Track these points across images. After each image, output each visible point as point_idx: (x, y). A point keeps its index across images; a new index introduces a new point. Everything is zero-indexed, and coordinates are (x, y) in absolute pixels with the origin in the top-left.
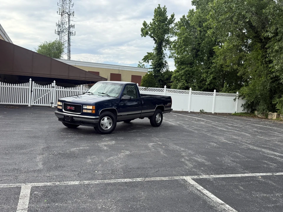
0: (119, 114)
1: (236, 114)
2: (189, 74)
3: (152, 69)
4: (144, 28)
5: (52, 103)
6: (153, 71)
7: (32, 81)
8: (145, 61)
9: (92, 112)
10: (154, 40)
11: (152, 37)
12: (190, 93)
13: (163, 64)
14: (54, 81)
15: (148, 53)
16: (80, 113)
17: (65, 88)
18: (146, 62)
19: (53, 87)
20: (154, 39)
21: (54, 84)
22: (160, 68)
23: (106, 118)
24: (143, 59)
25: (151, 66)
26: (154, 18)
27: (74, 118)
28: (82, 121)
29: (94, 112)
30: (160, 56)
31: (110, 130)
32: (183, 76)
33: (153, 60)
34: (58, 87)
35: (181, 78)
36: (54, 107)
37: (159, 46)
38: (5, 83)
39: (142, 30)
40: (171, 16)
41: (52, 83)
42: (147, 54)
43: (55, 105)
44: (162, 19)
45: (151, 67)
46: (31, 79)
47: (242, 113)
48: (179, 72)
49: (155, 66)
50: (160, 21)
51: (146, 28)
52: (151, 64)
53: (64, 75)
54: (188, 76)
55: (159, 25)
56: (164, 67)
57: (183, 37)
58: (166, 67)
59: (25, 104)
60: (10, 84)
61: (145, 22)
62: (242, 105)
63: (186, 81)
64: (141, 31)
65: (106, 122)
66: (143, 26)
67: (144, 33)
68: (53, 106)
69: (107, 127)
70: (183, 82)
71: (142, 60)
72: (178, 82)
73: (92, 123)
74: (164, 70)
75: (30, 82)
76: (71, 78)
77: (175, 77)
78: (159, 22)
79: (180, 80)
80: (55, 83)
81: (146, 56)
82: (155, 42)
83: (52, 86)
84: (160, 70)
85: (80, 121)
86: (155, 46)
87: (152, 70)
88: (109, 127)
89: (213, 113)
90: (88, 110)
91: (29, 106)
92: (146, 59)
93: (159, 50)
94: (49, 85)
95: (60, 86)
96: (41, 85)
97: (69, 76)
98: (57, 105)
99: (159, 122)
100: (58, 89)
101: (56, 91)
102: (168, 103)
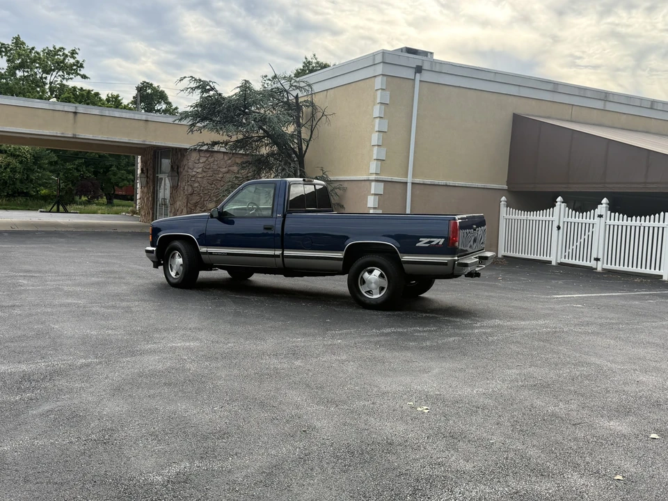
5: (597, 260)
14: (605, 200)
17: (629, 219)
19: (600, 216)
21: (602, 208)
23: (176, 255)
29: (151, 238)
34: (613, 214)
36: (603, 269)
41: (598, 206)
43: (605, 266)
46: (559, 199)
53: (635, 182)
60: (526, 212)
68: (599, 269)
75: (558, 204)
80: (604, 205)
83: (598, 213)
91: (554, 263)
94: (592, 211)
95: (617, 214)
96: (577, 213)
97: (645, 183)
98: (609, 267)
99: (378, 296)
100: (612, 222)
101: (608, 227)
102: (421, 239)
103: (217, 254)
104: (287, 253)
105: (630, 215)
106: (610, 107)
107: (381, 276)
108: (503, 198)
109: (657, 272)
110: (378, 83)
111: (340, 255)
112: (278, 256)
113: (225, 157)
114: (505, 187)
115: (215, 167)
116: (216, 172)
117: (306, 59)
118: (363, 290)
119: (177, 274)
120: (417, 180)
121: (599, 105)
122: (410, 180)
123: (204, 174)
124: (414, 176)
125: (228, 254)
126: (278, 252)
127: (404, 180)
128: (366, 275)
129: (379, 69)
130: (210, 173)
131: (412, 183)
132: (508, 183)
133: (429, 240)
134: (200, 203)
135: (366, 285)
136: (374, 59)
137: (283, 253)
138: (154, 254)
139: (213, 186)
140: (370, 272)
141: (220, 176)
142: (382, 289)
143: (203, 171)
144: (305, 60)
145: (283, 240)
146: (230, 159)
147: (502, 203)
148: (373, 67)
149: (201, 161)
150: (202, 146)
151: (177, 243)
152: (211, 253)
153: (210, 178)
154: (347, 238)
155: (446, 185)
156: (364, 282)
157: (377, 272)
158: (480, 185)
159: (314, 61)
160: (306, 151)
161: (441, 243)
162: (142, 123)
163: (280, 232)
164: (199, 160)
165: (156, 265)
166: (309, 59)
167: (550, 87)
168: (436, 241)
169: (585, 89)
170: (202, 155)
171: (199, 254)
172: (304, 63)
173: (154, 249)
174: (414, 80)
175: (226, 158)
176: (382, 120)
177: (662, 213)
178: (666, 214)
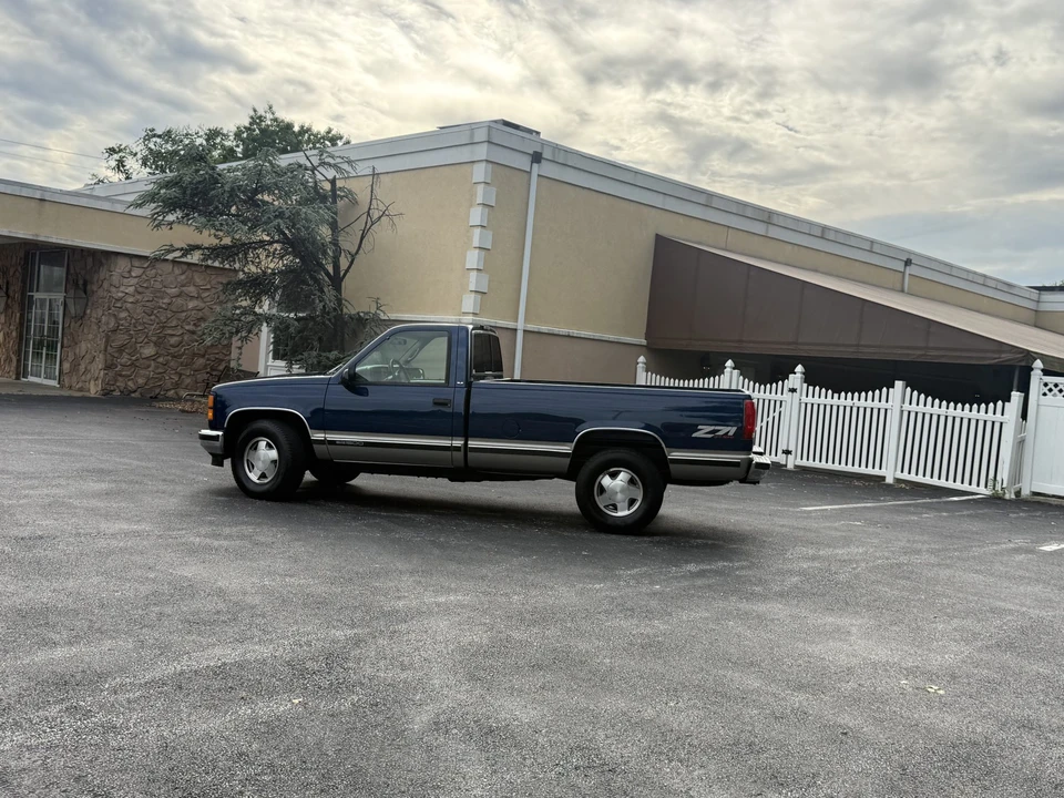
0: (318, 436)
5: (787, 452)
14: (799, 368)
17: (836, 395)
19: (793, 390)
21: (796, 378)
23: (262, 445)
29: (210, 414)
34: (811, 388)
36: (796, 466)
41: (792, 376)
43: (799, 462)
46: (729, 363)
53: (841, 343)
68: (790, 466)
75: (727, 370)
76: (867, 353)
80: (799, 375)
83: (791, 385)
94: (780, 382)
95: (817, 388)
96: (757, 384)
97: (858, 345)
98: (804, 463)
99: (626, 513)
100: (810, 399)
101: (803, 405)
102: (700, 427)
103: (345, 444)
104: (473, 444)
105: (837, 390)
106: (774, 232)
107: (631, 482)
108: (642, 359)
109: (876, 472)
110: (479, 173)
111: (567, 448)
112: (457, 449)
113: (176, 269)
114: (644, 342)
115: (158, 286)
116: (158, 294)
117: (255, 111)
118: (601, 502)
119: (263, 476)
120: (531, 327)
121: (759, 228)
122: (520, 325)
123: (139, 297)
124: (526, 320)
125: (367, 444)
126: (458, 443)
127: (511, 324)
128: (606, 481)
129: (482, 152)
130: (148, 295)
131: (525, 332)
132: (648, 336)
133: (712, 428)
134: (128, 346)
135: (604, 495)
136: (472, 136)
137: (466, 444)
138: (218, 444)
139: (153, 317)
140: (614, 476)
141: (165, 301)
142: (632, 502)
143: (136, 290)
144: (252, 113)
145: (467, 424)
146: (183, 273)
147: (640, 365)
148: (469, 147)
149: (133, 274)
150: (169, 252)
151: (265, 424)
152: (333, 443)
153: (148, 304)
154: (579, 422)
155: (569, 336)
156: (602, 490)
157: (623, 476)
158: (611, 337)
159: (269, 116)
160: (347, 271)
161: (731, 434)
162: (33, 204)
163: (461, 409)
164: (129, 272)
165: (218, 461)
166: (261, 112)
167: (702, 199)
168: (723, 430)
169: (745, 205)
170: (136, 263)
171: (310, 443)
172: (252, 118)
173: (220, 433)
174: (530, 173)
175: (177, 271)
176: (483, 230)
177: (885, 389)
178: (891, 390)
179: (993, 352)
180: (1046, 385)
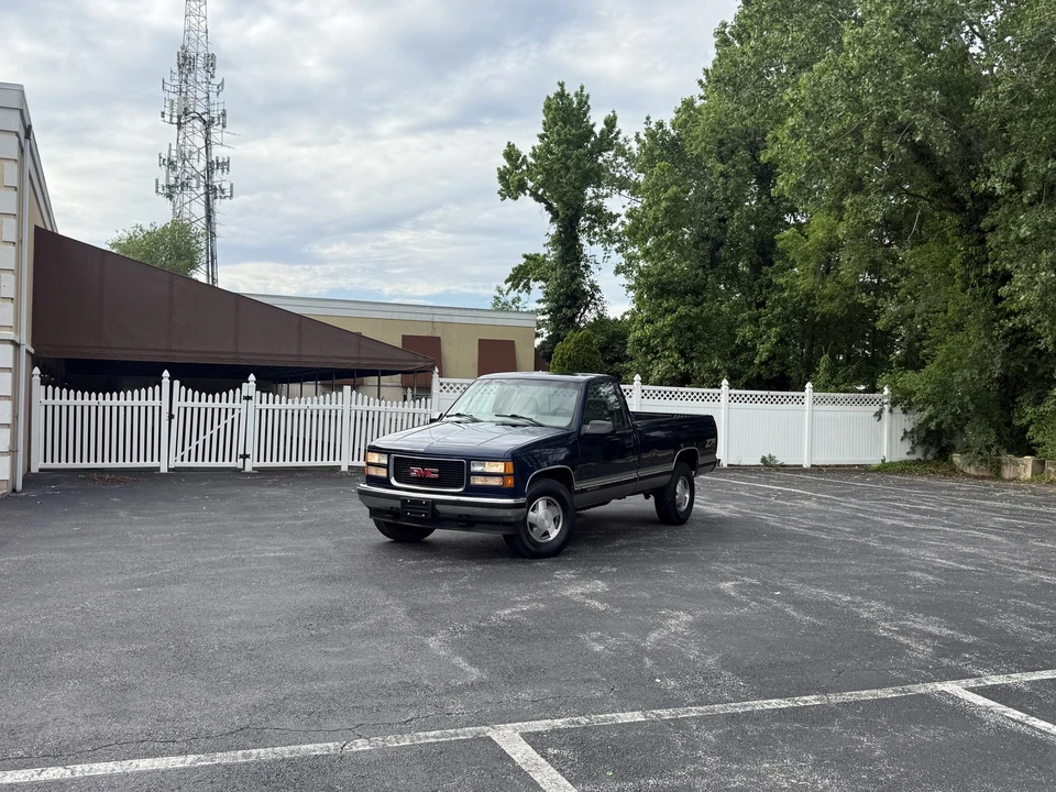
0: (578, 486)
1: (885, 469)
2: (690, 328)
3: (544, 314)
4: (508, 166)
5: (245, 456)
6: (550, 319)
7: (172, 379)
8: (515, 286)
9: (504, 482)
10: (547, 209)
11: (539, 199)
12: (724, 397)
13: (585, 293)
14: (252, 377)
15: (525, 256)
16: (461, 490)
17: (290, 400)
18: (520, 288)
19: (248, 398)
20: (549, 208)
21: (249, 387)
22: (575, 310)
23: (541, 504)
24: (508, 277)
25: (539, 302)
26: (543, 132)
27: (438, 507)
28: (468, 516)
29: (510, 482)
30: (572, 268)
31: (557, 542)
32: (669, 335)
33: (546, 280)
34: (265, 395)
35: (663, 342)
36: (254, 469)
37: (566, 229)
38: (72, 392)
39: (502, 176)
40: (606, 123)
41: (244, 385)
42: (523, 261)
43: (257, 464)
44: (573, 135)
45: (542, 306)
46: (166, 374)
47: (906, 462)
48: (652, 323)
49: (556, 301)
50: (568, 142)
51: (517, 168)
52: (542, 297)
53: (283, 354)
54: (690, 335)
55: (564, 155)
56: (587, 306)
57: (665, 199)
58: (595, 304)
59: (149, 464)
60: (93, 394)
61: (513, 146)
62: (905, 433)
63: (682, 354)
64: (497, 180)
65: (542, 515)
66: (503, 163)
67: (511, 185)
68: (248, 468)
69: (546, 534)
70: (671, 360)
71: (507, 282)
72: (653, 359)
73: (505, 520)
74: (590, 316)
75: (166, 382)
76: (310, 362)
77: (639, 341)
78: (565, 145)
79: (658, 352)
80: (252, 384)
81: (520, 266)
82: (550, 216)
83: (245, 394)
84: (575, 316)
85: (460, 515)
86: (553, 229)
87: (547, 317)
88: (554, 533)
89: (806, 465)
90: (488, 478)
91: (164, 469)
92: (519, 277)
93: (568, 245)
94: (231, 391)
95: (271, 395)
96: (204, 394)
98: (261, 464)
100: (264, 405)
101: (258, 412)
102: (707, 440)
104: (640, 474)
107: (685, 484)
108: (36, 371)
109: (332, 462)
111: (672, 467)
114: (33, 351)
129: (11, 121)
132: (35, 345)
133: (710, 441)
142: (686, 500)
147: (35, 377)
152: (585, 490)
177: (334, 393)
178: (340, 393)
179: (412, 361)
180: (441, 384)
